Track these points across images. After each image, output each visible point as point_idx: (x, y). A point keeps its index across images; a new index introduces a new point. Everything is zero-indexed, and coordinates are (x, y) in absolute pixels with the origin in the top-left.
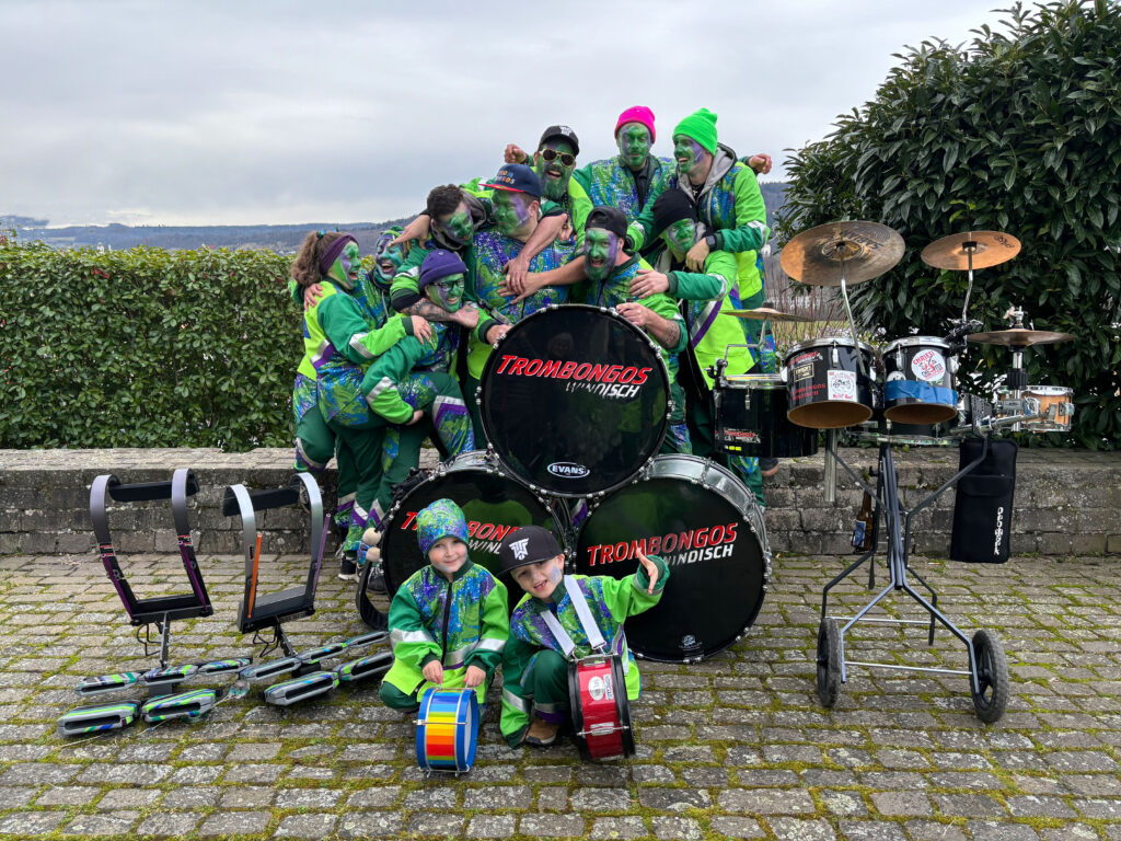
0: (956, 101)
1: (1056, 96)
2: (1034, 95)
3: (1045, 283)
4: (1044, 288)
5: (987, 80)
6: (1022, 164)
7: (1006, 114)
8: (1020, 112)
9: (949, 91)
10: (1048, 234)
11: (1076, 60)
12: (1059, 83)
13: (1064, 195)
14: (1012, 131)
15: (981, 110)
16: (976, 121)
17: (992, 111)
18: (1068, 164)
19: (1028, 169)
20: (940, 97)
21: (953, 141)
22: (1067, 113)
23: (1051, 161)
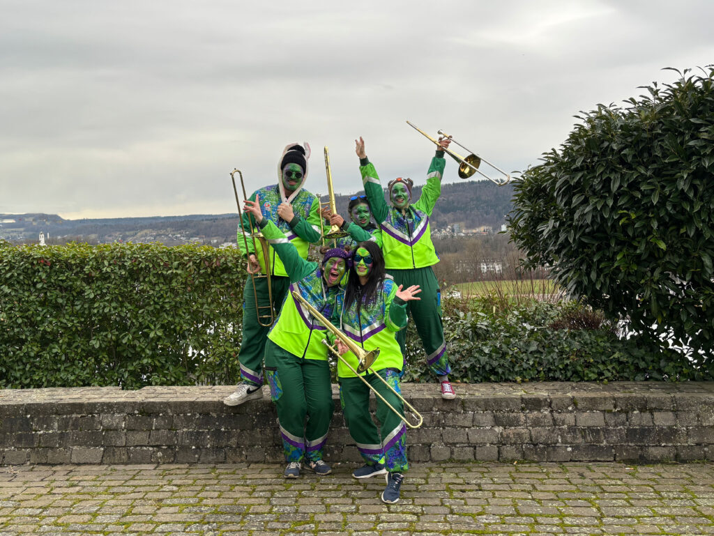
0: (615, 147)
1: (682, 143)
2: (667, 143)
3: (688, 265)
4: (689, 268)
5: (635, 133)
6: (663, 187)
7: (650, 155)
8: (658, 153)
9: (611, 141)
10: (686, 233)
11: (692, 120)
12: (682, 134)
13: (692, 208)
14: (655, 166)
15: (633, 152)
16: (630, 159)
17: (641, 153)
18: (693, 187)
19: (667, 191)
20: (606, 144)
21: (616, 172)
22: (690, 154)
23: (681, 185)
